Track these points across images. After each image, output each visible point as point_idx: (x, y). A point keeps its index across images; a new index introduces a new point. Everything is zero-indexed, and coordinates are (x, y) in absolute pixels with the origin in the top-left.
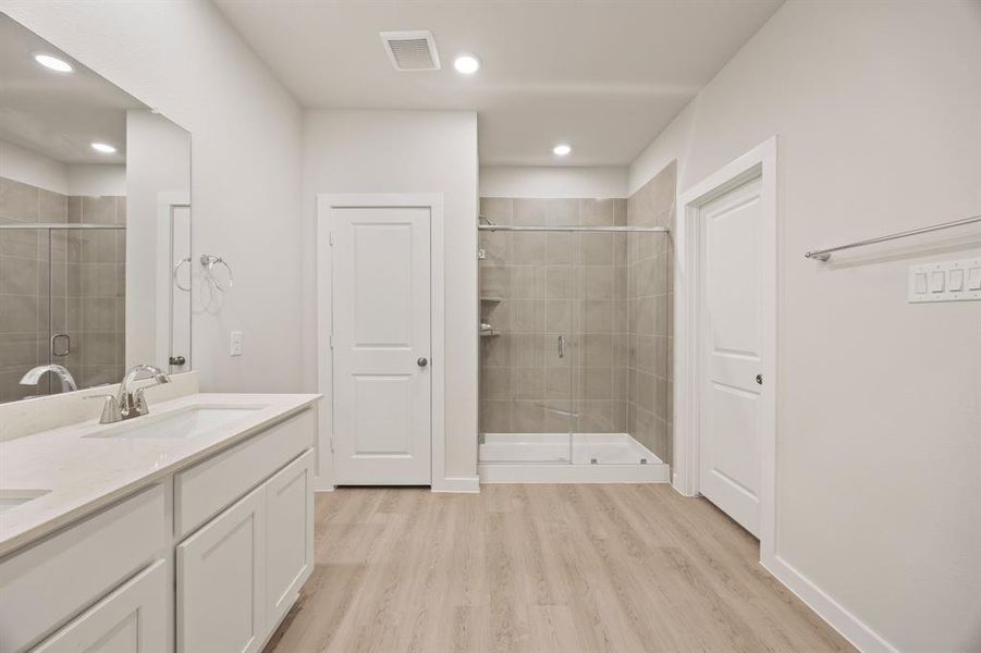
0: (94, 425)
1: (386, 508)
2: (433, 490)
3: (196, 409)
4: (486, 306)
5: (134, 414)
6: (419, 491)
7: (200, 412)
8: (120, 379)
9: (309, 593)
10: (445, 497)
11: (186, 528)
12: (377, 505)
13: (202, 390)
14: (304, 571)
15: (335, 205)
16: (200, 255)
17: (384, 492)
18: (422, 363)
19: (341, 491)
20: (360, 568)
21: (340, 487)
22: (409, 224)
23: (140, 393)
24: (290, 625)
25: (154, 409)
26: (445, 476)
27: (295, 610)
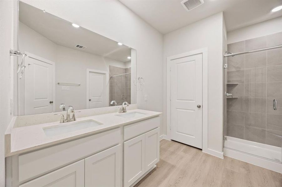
0: (118, 113)
1: (185, 151)
2: (203, 151)
3: (135, 112)
4: (229, 87)
5: (124, 112)
6: (197, 150)
7: (136, 113)
8: (122, 105)
9: (159, 167)
10: (208, 155)
11: (125, 139)
12: (182, 150)
13: (138, 108)
14: (156, 160)
15: (171, 59)
16: (138, 77)
17: (185, 146)
18: (199, 107)
19: (173, 141)
20: (173, 167)
21: (173, 140)
22: (195, 60)
23: (125, 108)
24: (153, 172)
25: (128, 111)
26: (208, 148)
27: (154, 170)
